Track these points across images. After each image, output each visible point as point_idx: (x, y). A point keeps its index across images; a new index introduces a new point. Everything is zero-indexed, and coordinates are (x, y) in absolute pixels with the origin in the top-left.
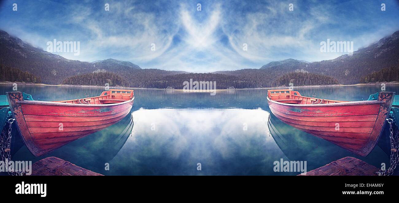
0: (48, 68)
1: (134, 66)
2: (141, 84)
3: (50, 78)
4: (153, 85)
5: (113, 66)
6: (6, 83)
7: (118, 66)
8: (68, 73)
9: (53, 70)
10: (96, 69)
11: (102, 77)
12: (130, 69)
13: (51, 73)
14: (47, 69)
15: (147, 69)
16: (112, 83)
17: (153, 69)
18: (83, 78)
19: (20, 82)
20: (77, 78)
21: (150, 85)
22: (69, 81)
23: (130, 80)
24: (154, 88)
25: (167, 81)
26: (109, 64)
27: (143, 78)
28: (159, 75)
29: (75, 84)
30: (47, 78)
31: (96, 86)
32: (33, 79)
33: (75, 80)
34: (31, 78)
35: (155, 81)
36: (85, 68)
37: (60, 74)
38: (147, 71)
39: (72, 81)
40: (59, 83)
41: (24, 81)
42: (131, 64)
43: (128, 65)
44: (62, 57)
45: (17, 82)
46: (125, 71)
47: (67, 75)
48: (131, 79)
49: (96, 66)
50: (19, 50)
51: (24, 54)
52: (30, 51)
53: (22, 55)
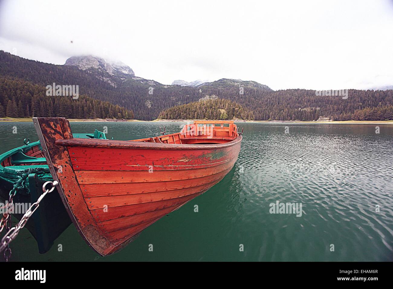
0: (141, 98)
1: (260, 87)
2: (272, 115)
3: (143, 112)
4: (293, 115)
5: (227, 89)
6: (97, 120)
7: (235, 88)
8: (166, 104)
9: (147, 101)
10: (203, 96)
11: (211, 107)
12: (254, 92)
13: (144, 104)
14: (140, 100)
15: (282, 90)
16: (227, 115)
17: (293, 89)
18: (185, 109)
19: (111, 118)
20: (177, 110)
21: (287, 116)
22: (167, 115)
23: (255, 109)
24: (294, 120)
25: (318, 109)
26: (221, 86)
27: (275, 105)
28: (303, 99)
29: (174, 119)
30: (140, 112)
31: (204, 120)
32: (124, 115)
33: (174, 112)
34: (122, 113)
35: (296, 110)
36: (187, 96)
37: (155, 106)
38: (283, 93)
39: (171, 114)
40: (155, 117)
41: (115, 117)
42: (255, 85)
43: (250, 86)
44: (158, 82)
45: (108, 119)
46: (247, 96)
47: (165, 106)
48: (256, 107)
49: (203, 92)
50: (108, 79)
51: (114, 84)
52: (120, 79)
53: (112, 85)
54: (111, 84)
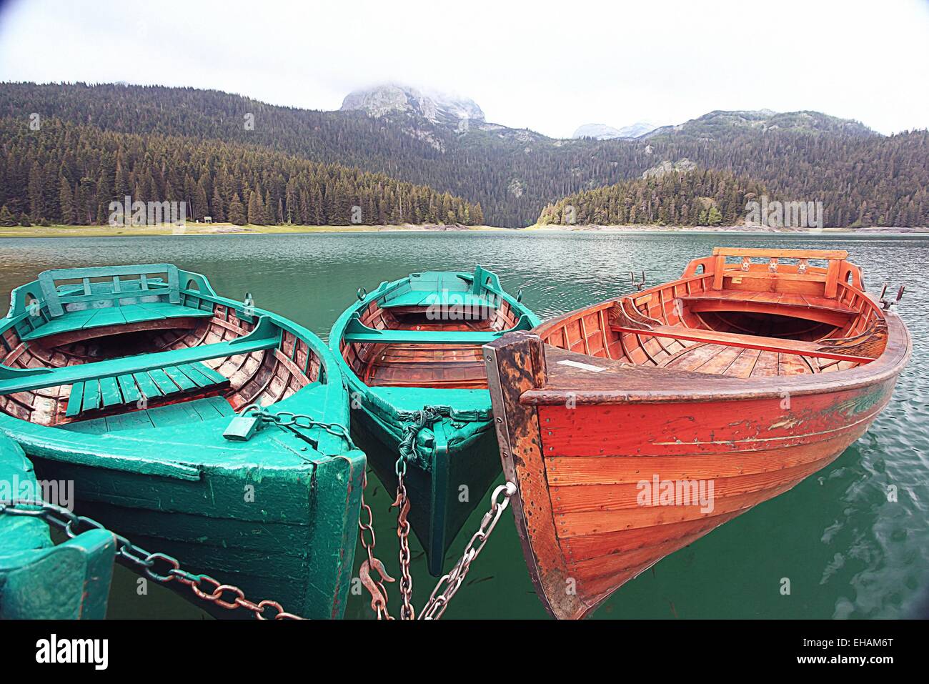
0: (499, 175)
2: (867, 211)
3: (504, 207)
5: (725, 142)
6: (405, 228)
7: (750, 137)
8: (557, 186)
9: (513, 180)
10: (653, 163)
11: (675, 193)
13: (506, 190)
16: (719, 213)
18: (606, 198)
19: (433, 223)
20: (586, 201)
26: (707, 134)
30: (497, 208)
31: (655, 225)
32: (461, 215)
34: (457, 210)
36: (612, 164)
37: (532, 193)
40: (531, 220)
41: (441, 220)
43: (800, 128)
44: (538, 134)
45: (426, 226)
46: (786, 158)
49: (654, 152)
50: (427, 133)
51: (440, 144)
52: (452, 131)
53: (435, 147)
54: (433, 145)
